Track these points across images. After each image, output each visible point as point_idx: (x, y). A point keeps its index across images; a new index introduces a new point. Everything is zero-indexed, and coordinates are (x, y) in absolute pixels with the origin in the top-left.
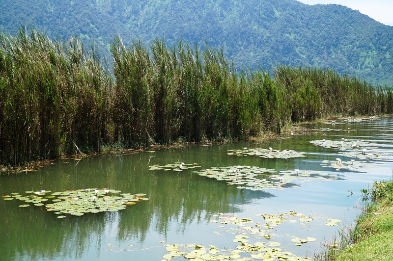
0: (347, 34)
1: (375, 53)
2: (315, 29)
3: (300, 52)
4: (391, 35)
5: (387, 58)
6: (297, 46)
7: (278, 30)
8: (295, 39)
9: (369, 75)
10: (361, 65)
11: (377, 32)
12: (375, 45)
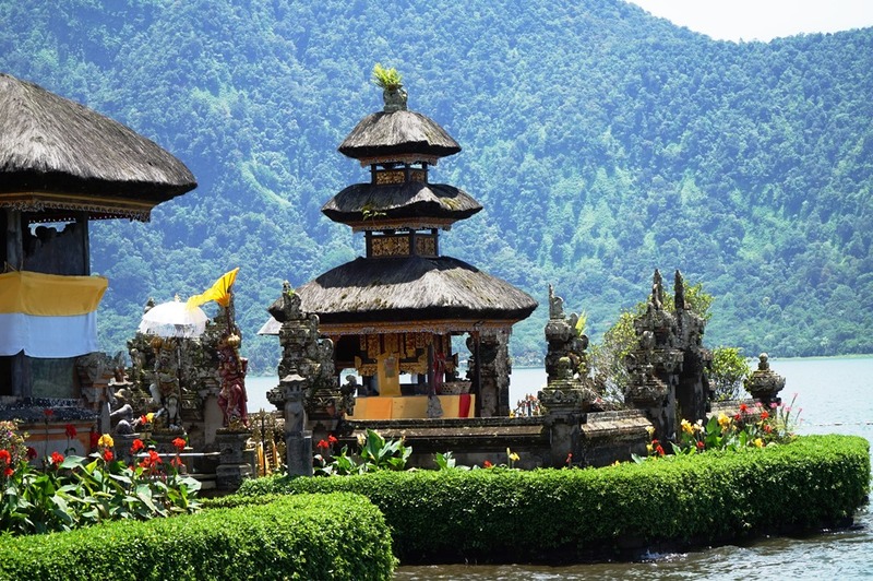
0: (491, 85)
1: (625, 177)
2: (340, 66)
3: (261, 179)
4: (709, 85)
5: (684, 199)
6: (245, 148)
7: (155, 72)
8: (238, 114)
9: (593, 287)
10: (557, 241)
11: (643, 71)
12: (626, 142)
